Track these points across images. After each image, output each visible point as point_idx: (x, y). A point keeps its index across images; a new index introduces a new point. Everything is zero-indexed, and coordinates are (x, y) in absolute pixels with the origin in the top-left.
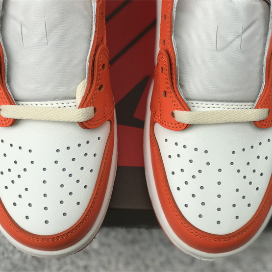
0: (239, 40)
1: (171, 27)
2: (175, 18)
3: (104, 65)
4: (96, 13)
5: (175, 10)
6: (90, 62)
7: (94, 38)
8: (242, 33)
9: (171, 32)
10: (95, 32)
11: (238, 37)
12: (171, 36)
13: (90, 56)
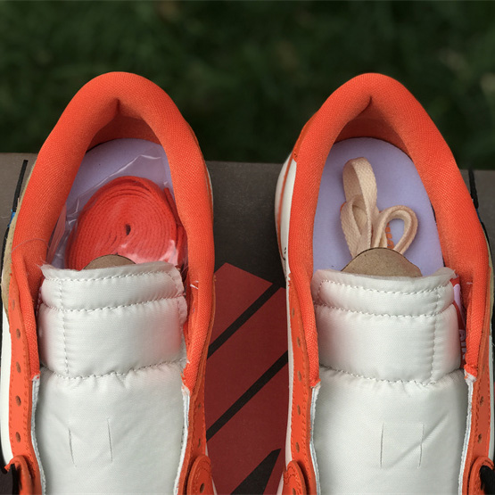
0: (418, 450)
1: (308, 431)
2: (314, 418)
3: (202, 485)
4: (190, 413)
5: (314, 406)
6: (179, 487)
7: (187, 450)
8: (423, 440)
9: (308, 438)
10: (188, 439)
11: (416, 445)
12: (308, 444)
13: (180, 479)
